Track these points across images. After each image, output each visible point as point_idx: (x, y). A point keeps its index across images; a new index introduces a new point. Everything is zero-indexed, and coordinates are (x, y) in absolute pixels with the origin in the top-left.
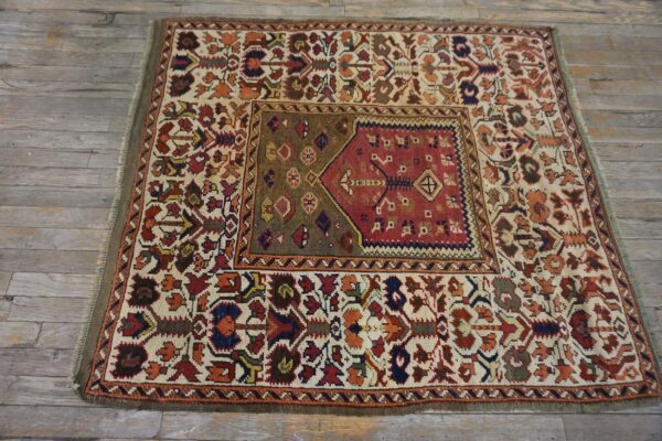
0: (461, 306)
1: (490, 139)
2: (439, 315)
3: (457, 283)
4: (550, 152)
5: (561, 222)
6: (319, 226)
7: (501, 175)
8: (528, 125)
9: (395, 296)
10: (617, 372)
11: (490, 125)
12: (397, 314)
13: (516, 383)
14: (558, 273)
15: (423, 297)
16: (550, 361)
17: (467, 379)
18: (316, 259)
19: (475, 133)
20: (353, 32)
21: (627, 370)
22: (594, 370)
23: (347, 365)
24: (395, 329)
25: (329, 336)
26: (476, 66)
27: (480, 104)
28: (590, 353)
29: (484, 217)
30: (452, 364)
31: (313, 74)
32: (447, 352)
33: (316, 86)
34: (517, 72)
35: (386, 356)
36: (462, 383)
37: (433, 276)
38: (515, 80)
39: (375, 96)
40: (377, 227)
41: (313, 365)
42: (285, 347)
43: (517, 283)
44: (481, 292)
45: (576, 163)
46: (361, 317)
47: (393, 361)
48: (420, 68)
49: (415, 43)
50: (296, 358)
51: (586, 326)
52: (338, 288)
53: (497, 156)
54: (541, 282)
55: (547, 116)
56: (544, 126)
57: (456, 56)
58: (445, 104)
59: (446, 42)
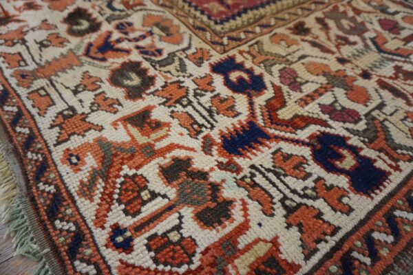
11: (167, 48)
19: (183, 29)
26: (272, 131)
27: (205, 69)
38: (171, 147)
53: (136, 18)
55: (72, 108)
56: (72, 85)
57: (328, 130)
58: (257, 43)
59: (381, 150)
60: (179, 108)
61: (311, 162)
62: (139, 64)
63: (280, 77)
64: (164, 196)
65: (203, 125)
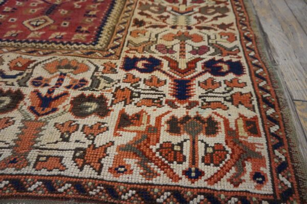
7: (15, 72)
8: (70, 117)
26: (187, 77)
27: (122, 74)
34: (175, 126)
38: (158, 119)
53: (39, 72)
55: (77, 150)
57: (204, 61)
58: (129, 42)
59: (228, 55)
60: (136, 100)
61: (215, 77)
62: (82, 96)
63: (159, 51)
64: (185, 140)
65: (159, 98)
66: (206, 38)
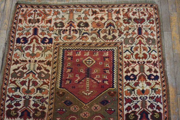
0: (134, 56)
1: (69, 36)
2: (137, 63)
3: (126, 56)
4: (76, 16)
5: (104, 19)
6: (106, 104)
7: (85, 35)
8: (64, 22)
9: (132, 77)
10: (151, 14)
11: (63, 35)
12: (138, 77)
13: (156, 43)
14: (122, 24)
15: (131, 68)
16: (149, 32)
17: (156, 57)
18: (119, 105)
19: (66, 41)
20: (8, 87)
21: (150, 11)
22: (151, 20)
23: (155, 95)
24: (142, 78)
25: (146, 100)
26: (33, 36)
27: (53, 37)
28: (146, 20)
29: (102, 44)
30: (152, 61)
31: (32, 107)
32: (148, 62)
33: (39, 105)
34: (38, 21)
35: (151, 81)
36: (157, 59)
37: (124, 64)
38: (42, 22)
39: (46, 80)
40: (106, 82)
41: (156, 106)
42: (151, 116)
43: (126, 37)
44: (129, 49)
45: (80, 9)
46: (139, 89)
47: (153, 79)
48: (32, 59)
49: (18, 60)
50: (154, 112)
51: (138, 19)
52: (130, 97)
53: (77, 35)
54: (125, 30)
55: (60, 14)
56: (64, 16)
57: (27, 43)
58: (52, 51)
59: (19, 47)
64: (36, 18)
66: (25, 54)
